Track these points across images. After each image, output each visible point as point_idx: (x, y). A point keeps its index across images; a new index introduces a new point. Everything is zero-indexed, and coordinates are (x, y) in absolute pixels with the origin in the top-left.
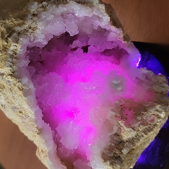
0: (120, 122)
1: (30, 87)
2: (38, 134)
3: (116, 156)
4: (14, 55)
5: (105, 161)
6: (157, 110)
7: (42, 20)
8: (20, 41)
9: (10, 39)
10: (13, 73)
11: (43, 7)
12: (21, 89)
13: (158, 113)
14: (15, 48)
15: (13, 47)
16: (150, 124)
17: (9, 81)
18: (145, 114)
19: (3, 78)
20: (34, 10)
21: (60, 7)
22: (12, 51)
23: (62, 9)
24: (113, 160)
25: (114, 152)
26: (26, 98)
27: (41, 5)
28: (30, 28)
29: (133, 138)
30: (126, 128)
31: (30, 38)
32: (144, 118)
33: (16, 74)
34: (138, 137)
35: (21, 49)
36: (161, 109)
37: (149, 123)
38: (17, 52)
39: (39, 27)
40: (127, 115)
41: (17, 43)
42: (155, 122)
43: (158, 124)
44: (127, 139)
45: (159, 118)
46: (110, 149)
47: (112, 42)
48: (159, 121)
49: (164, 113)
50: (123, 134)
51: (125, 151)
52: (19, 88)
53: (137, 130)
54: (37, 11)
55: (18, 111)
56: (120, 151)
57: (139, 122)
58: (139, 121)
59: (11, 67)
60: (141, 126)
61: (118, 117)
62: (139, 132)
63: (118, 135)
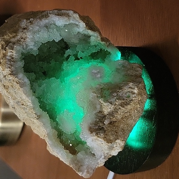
0: (100, 100)
1: (25, 81)
2: (37, 119)
3: (100, 127)
4: (12, 60)
5: (92, 132)
6: (131, 88)
7: (30, 31)
8: (14, 48)
9: (7, 48)
10: (12, 72)
11: (30, 22)
12: (18, 82)
13: (132, 90)
14: (11, 54)
15: (10, 53)
16: (127, 100)
17: (10, 80)
18: (120, 91)
19: (6, 79)
20: (24, 25)
21: (43, 20)
22: (10, 56)
23: (44, 21)
24: (98, 131)
25: (99, 125)
26: (22, 89)
27: (29, 21)
28: (22, 38)
29: (113, 112)
30: (104, 103)
31: (23, 46)
32: (120, 94)
33: (14, 72)
34: (116, 110)
35: (16, 54)
36: (133, 86)
37: (125, 99)
38: (14, 57)
39: (28, 37)
40: (105, 94)
41: (13, 50)
42: (131, 98)
43: (134, 99)
44: (107, 113)
45: (134, 93)
46: (96, 123)
47: (96, 46)
48: (134, 96)
49: (136, 88)
50: (104, 109)
51: (106, 122)
52: (17, 82)
53: (114, 104)
54: (26, 26)
55: (21, 104)
56: (103, 123)
57: (115, 98)
58: (115, 96)
59: (10, 68)
60: (117, 100)
61: (99, 97)
62: (117, 105)
63: (101, 112)
